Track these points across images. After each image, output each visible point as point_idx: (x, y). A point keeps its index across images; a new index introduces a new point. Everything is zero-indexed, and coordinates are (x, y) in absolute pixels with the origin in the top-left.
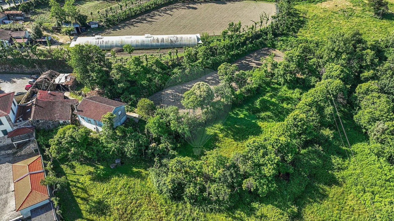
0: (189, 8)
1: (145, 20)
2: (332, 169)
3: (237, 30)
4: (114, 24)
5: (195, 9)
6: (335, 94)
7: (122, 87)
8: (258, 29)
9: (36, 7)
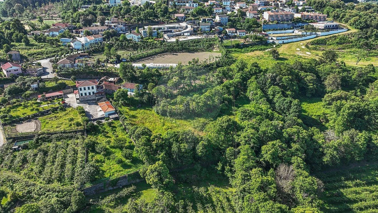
0: (174, 54)
1: (150, 59)
2: (232, 111)
3: (197, 62)
4: (134, 60)
5: (177, 55)
6: (237, 84)
7: (141, 80)
8: (208, 63)
9: (93, 53)
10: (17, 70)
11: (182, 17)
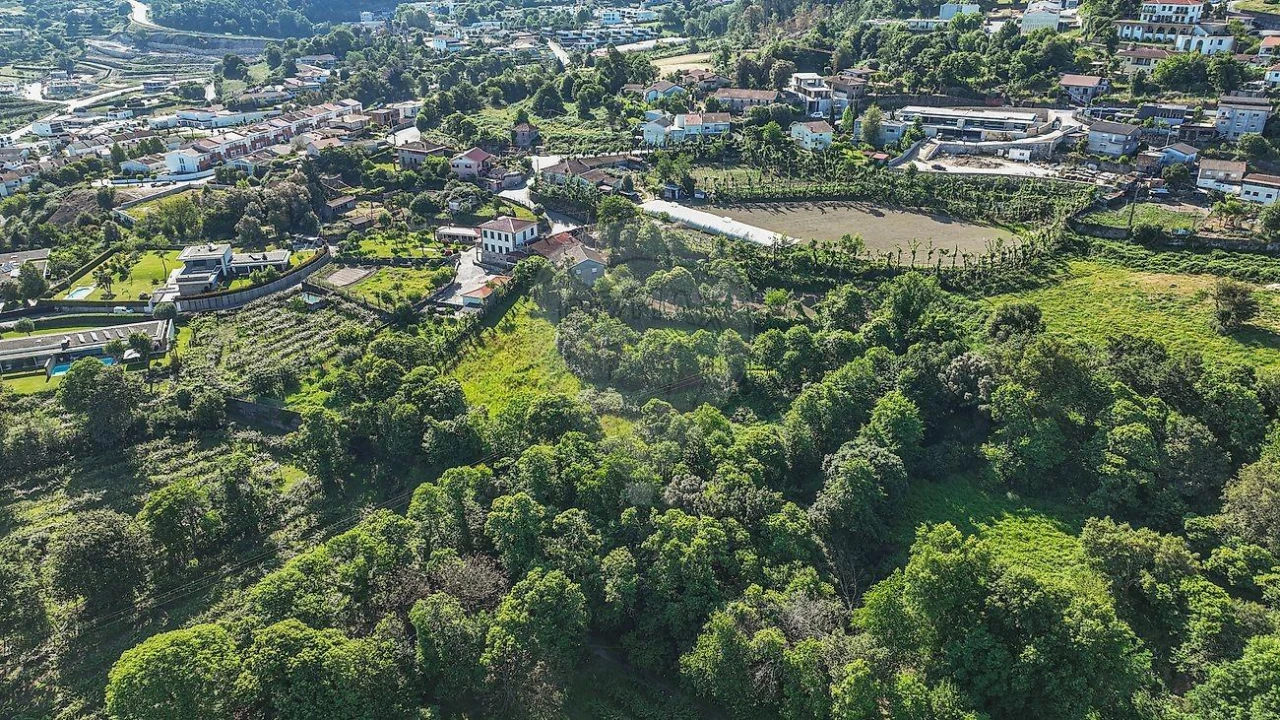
10: (470, 167)
11: (1086, 90)
